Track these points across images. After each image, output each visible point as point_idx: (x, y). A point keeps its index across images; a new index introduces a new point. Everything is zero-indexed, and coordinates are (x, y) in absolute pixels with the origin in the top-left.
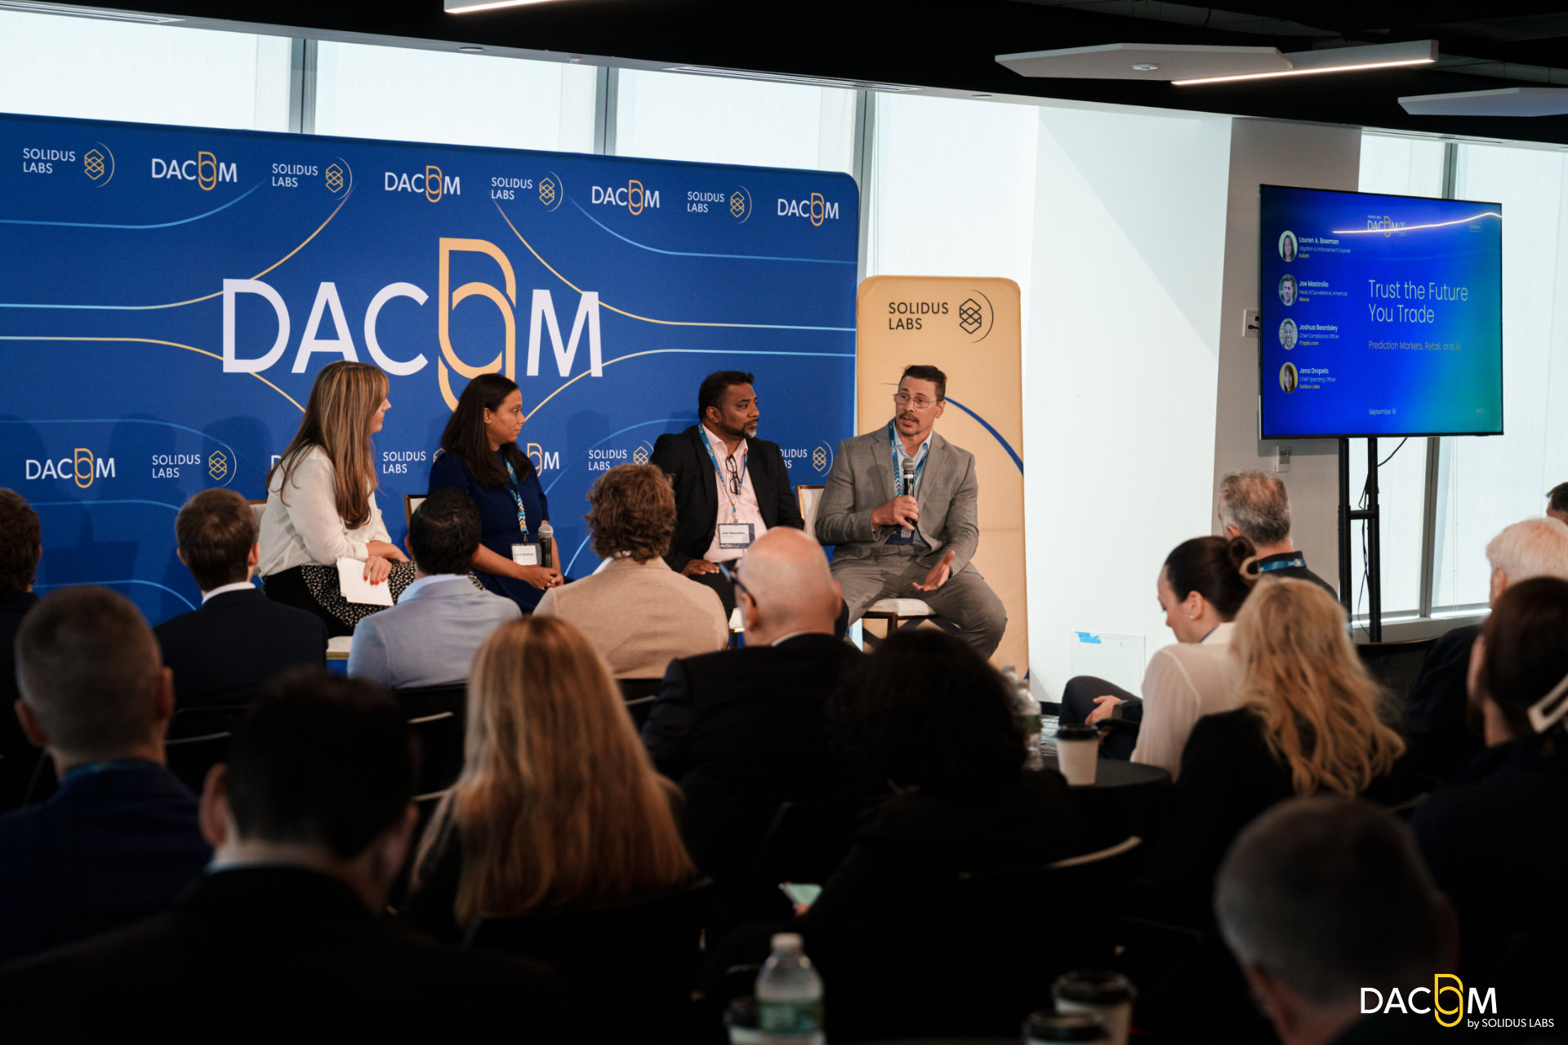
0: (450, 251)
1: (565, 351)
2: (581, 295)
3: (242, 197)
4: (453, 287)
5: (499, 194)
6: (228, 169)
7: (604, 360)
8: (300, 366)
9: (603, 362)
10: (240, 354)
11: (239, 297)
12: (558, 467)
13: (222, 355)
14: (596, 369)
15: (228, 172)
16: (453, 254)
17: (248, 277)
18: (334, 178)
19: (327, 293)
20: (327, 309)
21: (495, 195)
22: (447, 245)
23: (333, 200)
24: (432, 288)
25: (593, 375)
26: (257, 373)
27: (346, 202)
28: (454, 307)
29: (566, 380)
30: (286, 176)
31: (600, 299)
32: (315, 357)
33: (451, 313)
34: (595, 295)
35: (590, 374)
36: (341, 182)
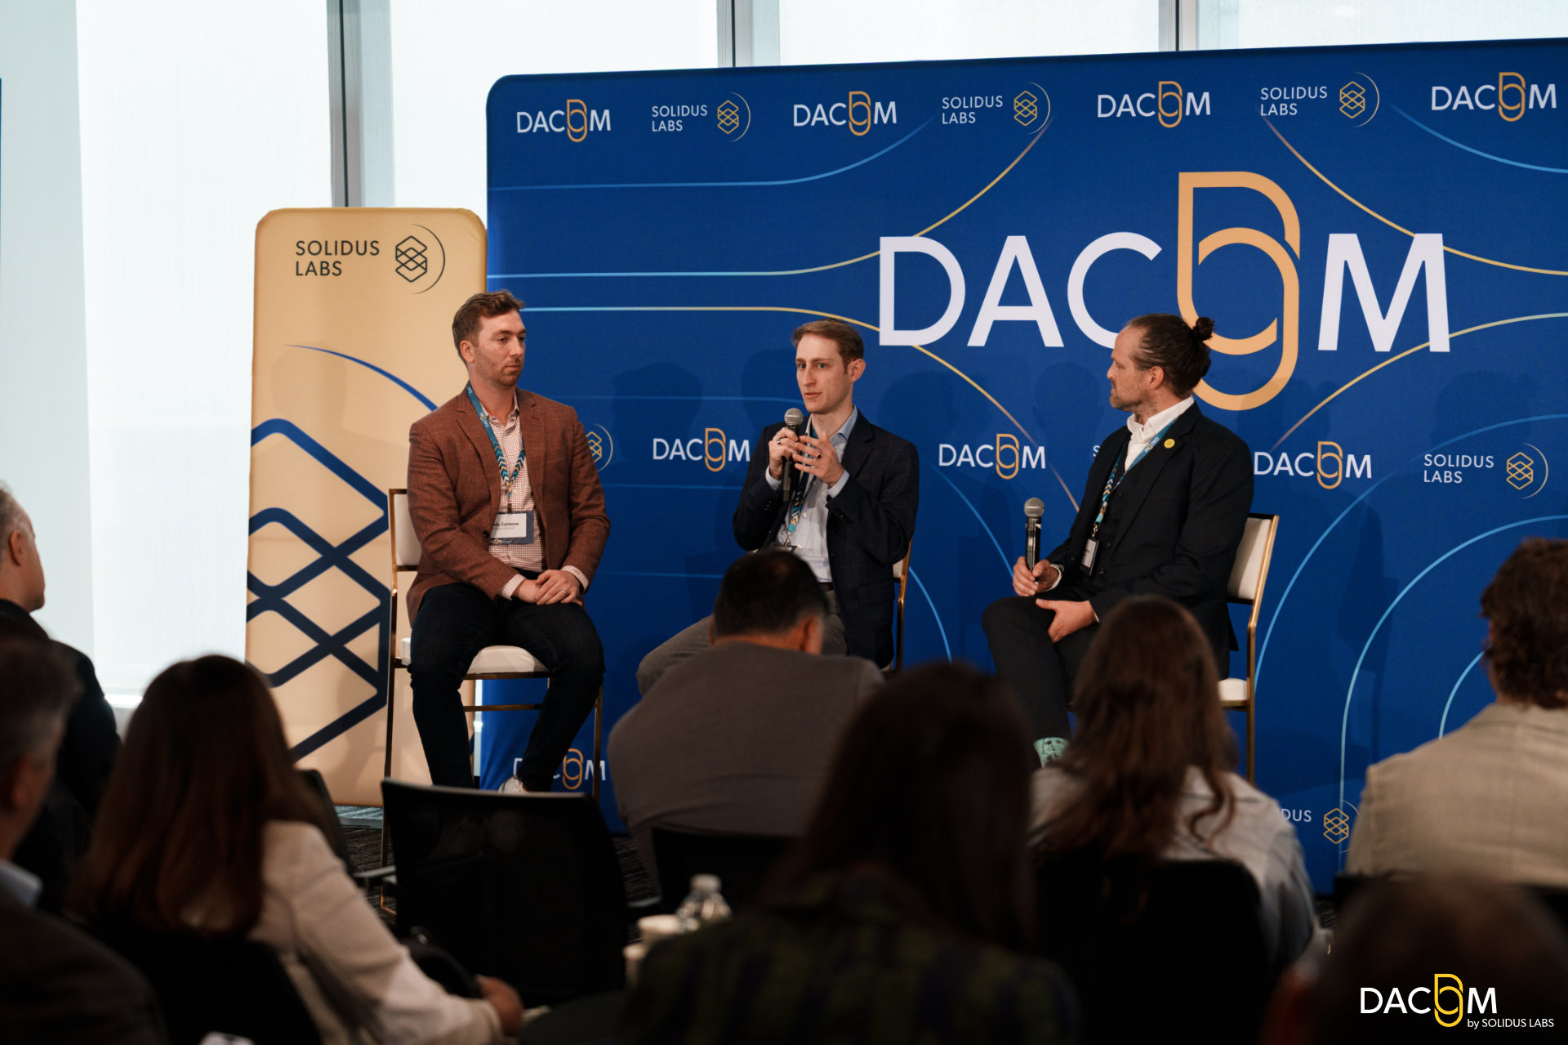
0: (1195, 189)
1: (1384, 317)
2: (1411, 239)
3: (902, 141)
4: (1199, 235)
5: (1273, 110)
6: (885, 108)
7: (1452, 328)
8: (979, 337)
9: (1451, 331)
10: (900, 324)
11: (900, 257)
12: (1369, 475)
13: (878, 326)
14: (1439, 339)
15: (886, 113)
16: (1198, 192)
17: (910, 232)
18: (1025, 108)
19: (1016, 249)
20: (1016, 268)
21: (1266, 111)
22: (1189, 182)
23: (1026, 134)
24: (1166, 237)
25: (1432, 349)
26: (923, 346)
27: (1043, 135)
28: (1200, 261)
29: (1384, 356)
30: (960, 112)
31: (1445, 244)
32: (998, 326)
33: (1198, 270)
34: (1438, 238)
35: (1428, 348)
36: (1034, 113)
